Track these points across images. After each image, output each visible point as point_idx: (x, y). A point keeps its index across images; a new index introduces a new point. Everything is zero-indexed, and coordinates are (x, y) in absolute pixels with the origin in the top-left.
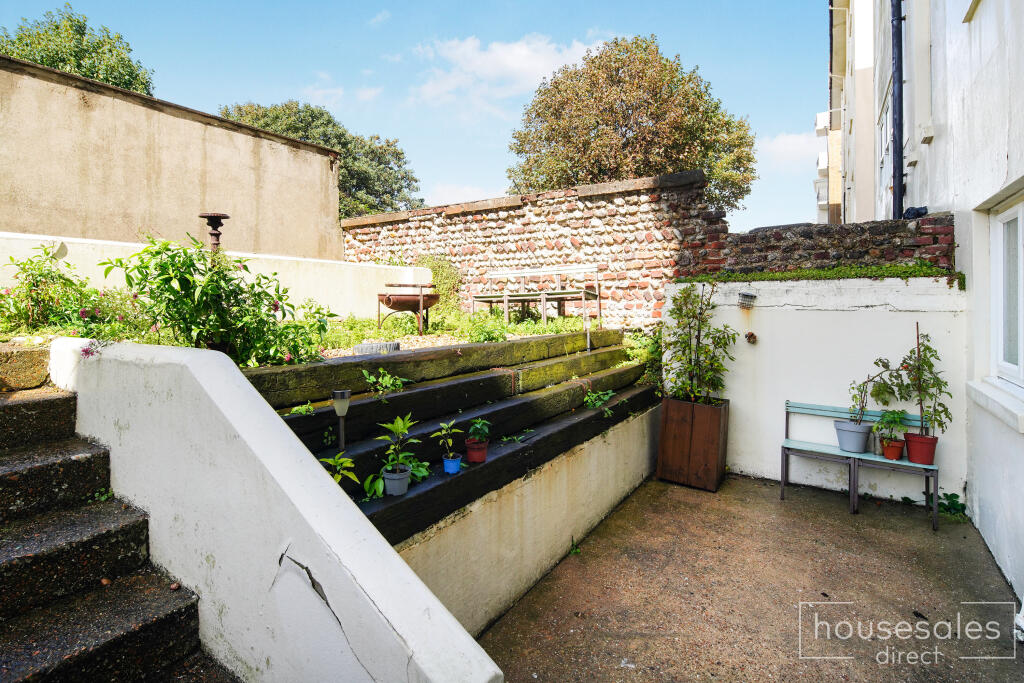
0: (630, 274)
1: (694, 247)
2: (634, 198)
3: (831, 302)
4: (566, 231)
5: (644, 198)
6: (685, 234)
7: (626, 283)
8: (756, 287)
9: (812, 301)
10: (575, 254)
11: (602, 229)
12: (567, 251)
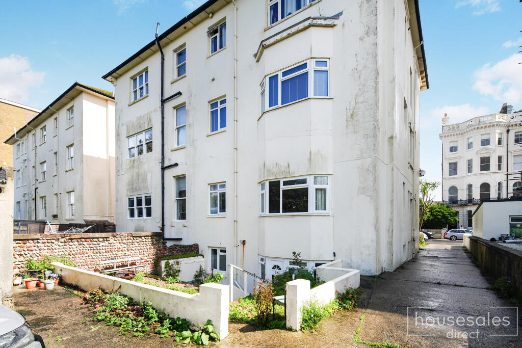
0: (145, 258)
1: (160, 250)
2: (147, 238)
3: (190, 262)
4: (125, 246)
5: (150, 238)
6: (159, 247)
7: (143, 261)
8: (179, 260)
9: (186, 262)
10: (128, 253)
11: (137, 245)
12: (125, 252)
